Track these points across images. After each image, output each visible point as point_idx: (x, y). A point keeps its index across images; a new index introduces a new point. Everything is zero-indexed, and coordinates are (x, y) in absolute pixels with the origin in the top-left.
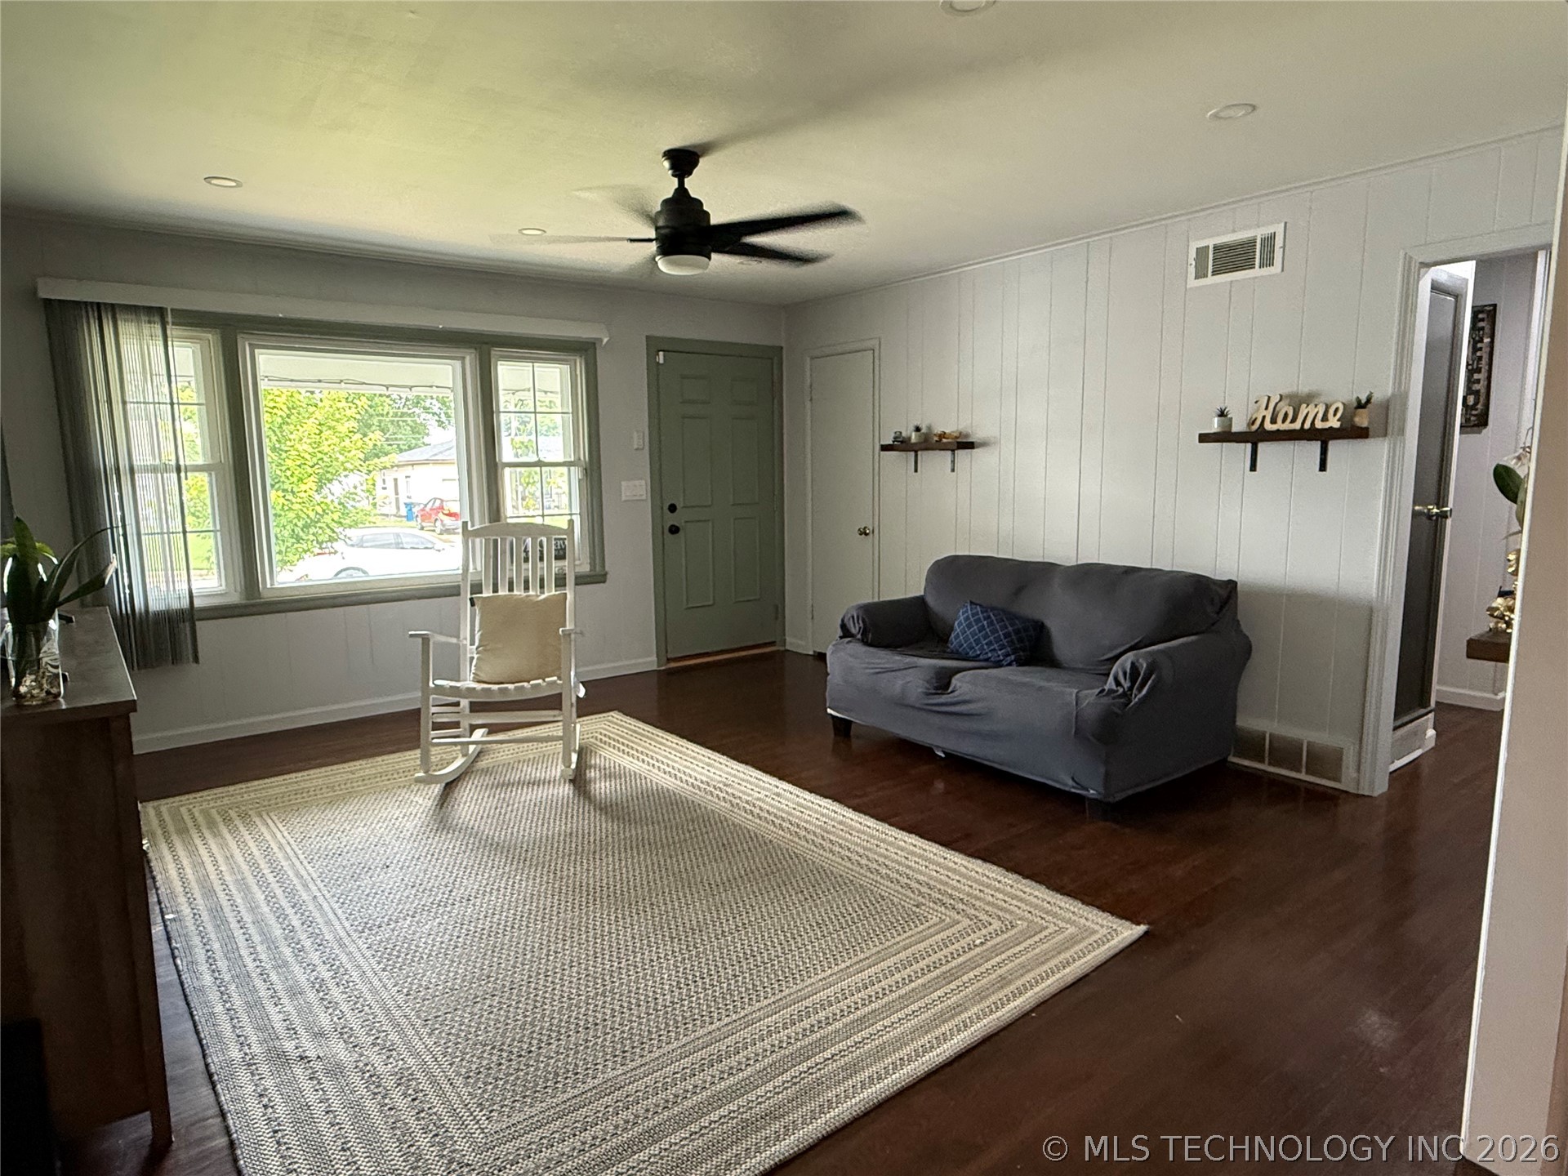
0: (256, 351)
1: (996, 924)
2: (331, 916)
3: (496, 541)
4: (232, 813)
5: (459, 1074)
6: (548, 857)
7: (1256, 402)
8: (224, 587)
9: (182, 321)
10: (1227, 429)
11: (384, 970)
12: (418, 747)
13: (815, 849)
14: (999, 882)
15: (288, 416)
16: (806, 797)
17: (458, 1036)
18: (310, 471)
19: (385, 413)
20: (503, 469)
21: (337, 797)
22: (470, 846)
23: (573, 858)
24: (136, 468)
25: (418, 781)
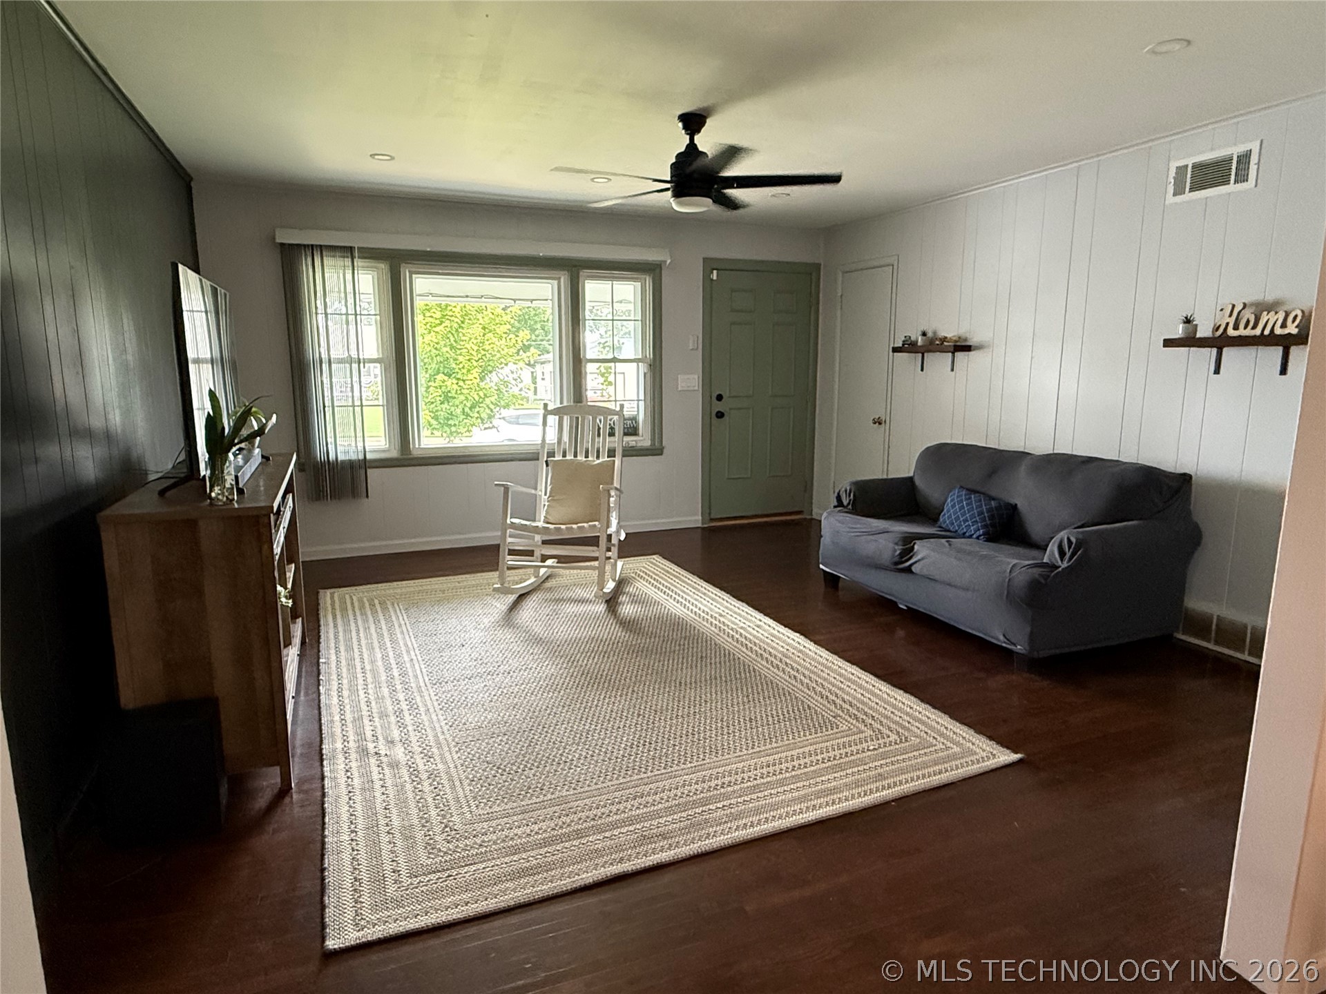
0: (414, 276)
1: (893, 737)
2: (418, 672)
3: (577, 418)
4: (376, 602)
5: (467, 778)
6: (572, 652)
7: (1222, 310)
8: (387, 446)
9: (365, 255)
10: (1192, 335)
11: (441, 709)
12: (497, 570)
13: (771, 668)
14: (911, 708)
15: (463, 322)
16: (780, 630)
17: (474, 756)
18: (475, 364)
19: (546, 320)
20: (586, 363)
21: (443, 599)
22: (521, 639)
23: (589, 654)
24: (332, 360)
25: (495, 590)
